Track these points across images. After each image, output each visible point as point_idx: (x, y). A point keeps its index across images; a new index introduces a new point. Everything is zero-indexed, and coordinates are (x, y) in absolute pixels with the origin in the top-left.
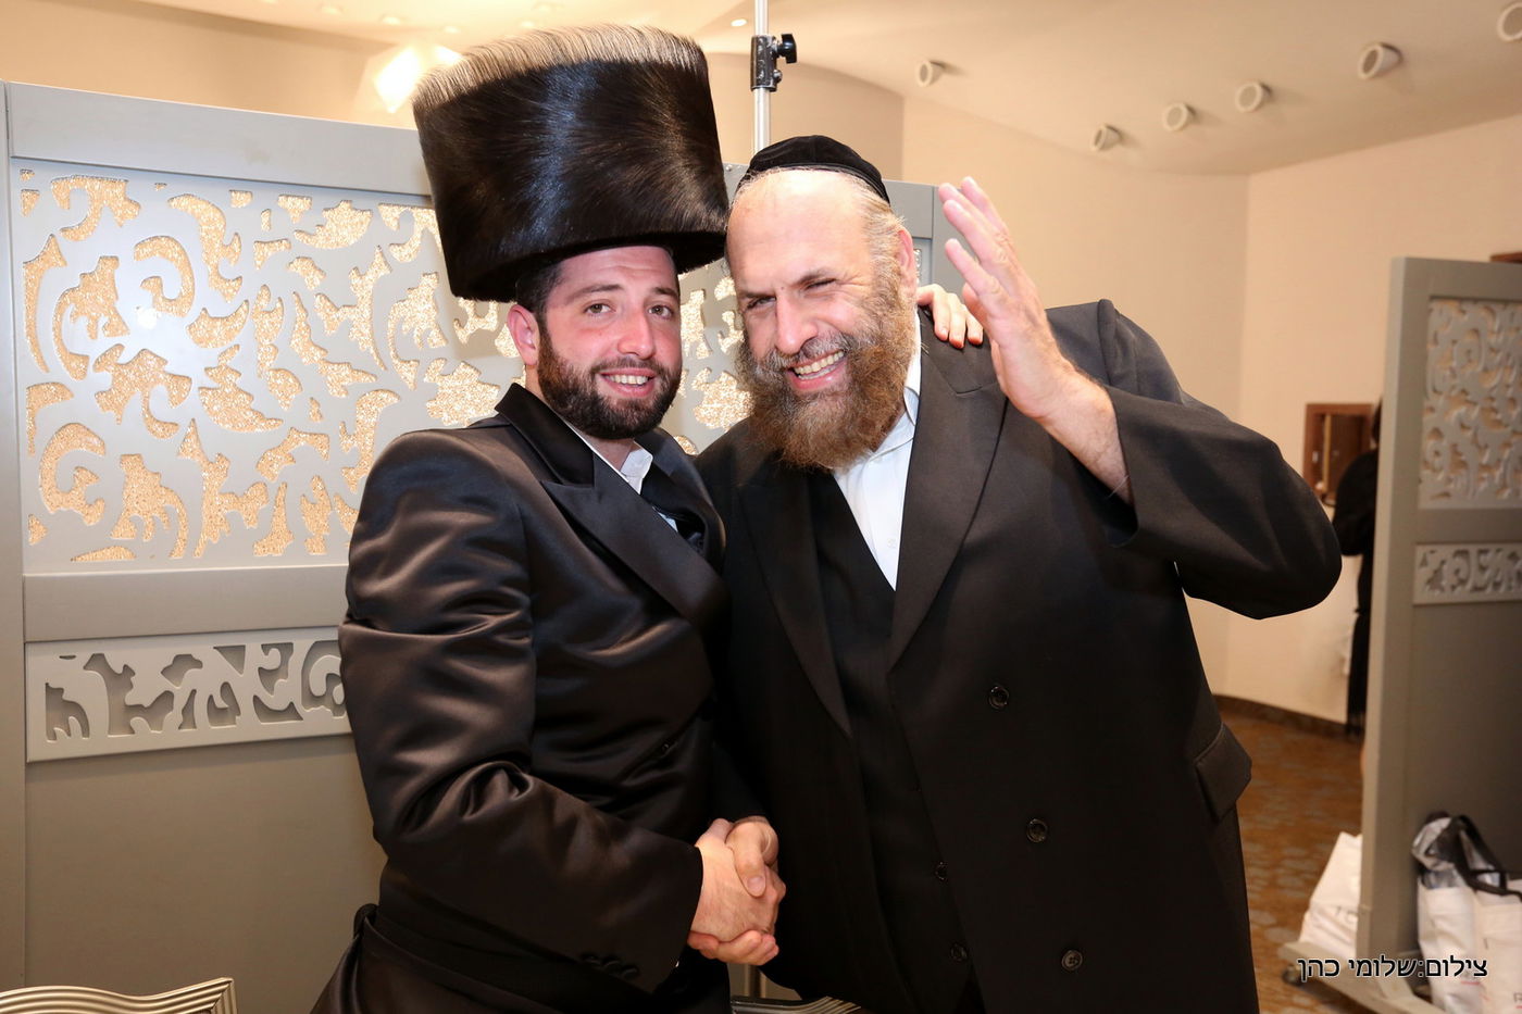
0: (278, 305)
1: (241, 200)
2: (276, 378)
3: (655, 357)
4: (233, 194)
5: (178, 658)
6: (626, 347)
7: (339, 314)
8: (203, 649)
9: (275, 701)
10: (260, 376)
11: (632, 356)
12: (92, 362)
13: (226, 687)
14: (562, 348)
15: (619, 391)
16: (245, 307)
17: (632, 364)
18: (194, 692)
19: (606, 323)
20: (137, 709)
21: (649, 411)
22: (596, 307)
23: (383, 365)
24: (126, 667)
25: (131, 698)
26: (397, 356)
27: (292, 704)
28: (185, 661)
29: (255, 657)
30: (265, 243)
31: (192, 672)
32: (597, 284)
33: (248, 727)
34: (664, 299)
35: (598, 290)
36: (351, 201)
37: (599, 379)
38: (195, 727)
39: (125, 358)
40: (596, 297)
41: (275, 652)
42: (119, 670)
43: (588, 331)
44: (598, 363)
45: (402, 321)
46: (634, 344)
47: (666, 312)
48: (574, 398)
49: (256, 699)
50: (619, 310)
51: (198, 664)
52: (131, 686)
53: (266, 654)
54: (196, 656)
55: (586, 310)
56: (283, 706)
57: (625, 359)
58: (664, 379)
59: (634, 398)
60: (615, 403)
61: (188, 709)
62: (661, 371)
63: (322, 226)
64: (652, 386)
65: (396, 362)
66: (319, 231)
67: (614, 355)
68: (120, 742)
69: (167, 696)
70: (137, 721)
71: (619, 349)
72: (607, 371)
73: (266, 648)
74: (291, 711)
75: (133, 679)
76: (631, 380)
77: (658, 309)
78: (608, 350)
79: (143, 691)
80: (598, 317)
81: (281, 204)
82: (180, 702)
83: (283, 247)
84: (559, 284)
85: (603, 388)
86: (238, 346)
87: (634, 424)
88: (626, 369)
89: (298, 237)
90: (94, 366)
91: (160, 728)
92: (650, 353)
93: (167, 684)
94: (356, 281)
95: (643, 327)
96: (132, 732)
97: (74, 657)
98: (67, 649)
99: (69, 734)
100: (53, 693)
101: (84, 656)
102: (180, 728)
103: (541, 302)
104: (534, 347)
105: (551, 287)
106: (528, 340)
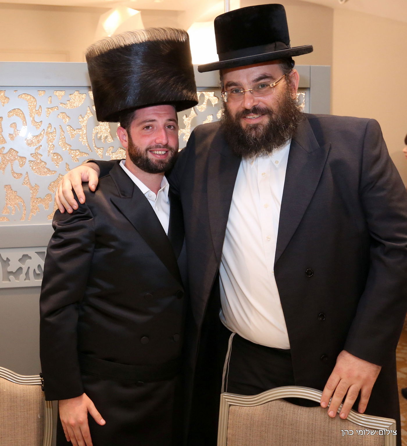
0: (55, 130)
1: (42, 94)
2: (54, 157)
3: (169, 144)
4: (39, 92)
5: (24, 256)
6: (158, 141)
7: (75, 132)
8: (31, 253)
10: (49, 156)
11: (160, 144)
13: (39, 266)
14: (136, 142)
15: (156, 157)
16: (43, 131)
17: (160, 147)
18: (29, 268)
19: (151, 133)
20: (11, 273)
21: (166, 163)
22: (148, 127)
23: (91, 150)
24: (7, 258)
25: (9, 269)
26: (96, 146)
28: (26, 257)
30: (50, 108)
31: (28, 261)
32: (147, 120)
34: (171, 123)
35: (148, 122)
36: (79, 91)
37: (149, 153)
38: (30, 280)
39: (4, 151)
40: (147, 124)
42: (5, 260)
43: (144, 136)
44: (148, 147)
45: (97, 133)
46: (160, 140)
47: (172, 127)
48: (140, 159)
50: (155, 128)
51: (30, 258)
52: (9, 265)
54: (29, 255)
55: (144, 129)
57: (158, 145)
58: (172, 151)
59: (161, 159)
60: (155, 161)
61: (27, 273)
62: (171, 149)
64: (167, 154)
65: (96, 148)
66: (68, 102)
67: (154, 144)
68: (6, 284)
69: (21, 269)
70: (11, 277)
71: (155, 142)
72: (151, 150)
75: (9, 263)
76: (160, 152)
77: (169, 127)
78: (151, 143)
79: (13, 267)
80: (149, 131)
81: (55, 94)
82: (25, 271)
83: (56, 109)
84: (134, 119)
85: (150, 156)
86: (41, 146)
87: (161, 168)
88: (158, 149)
89: (61, 105)
91: (18, 280)
92: (166, 143)
94: (81, 119)
95: (163, 133)
96: (10, 281)
102: (25, 280)
103: (129, 126)
104: (126, 141)
105: (132, 121)
106: (124, 139)
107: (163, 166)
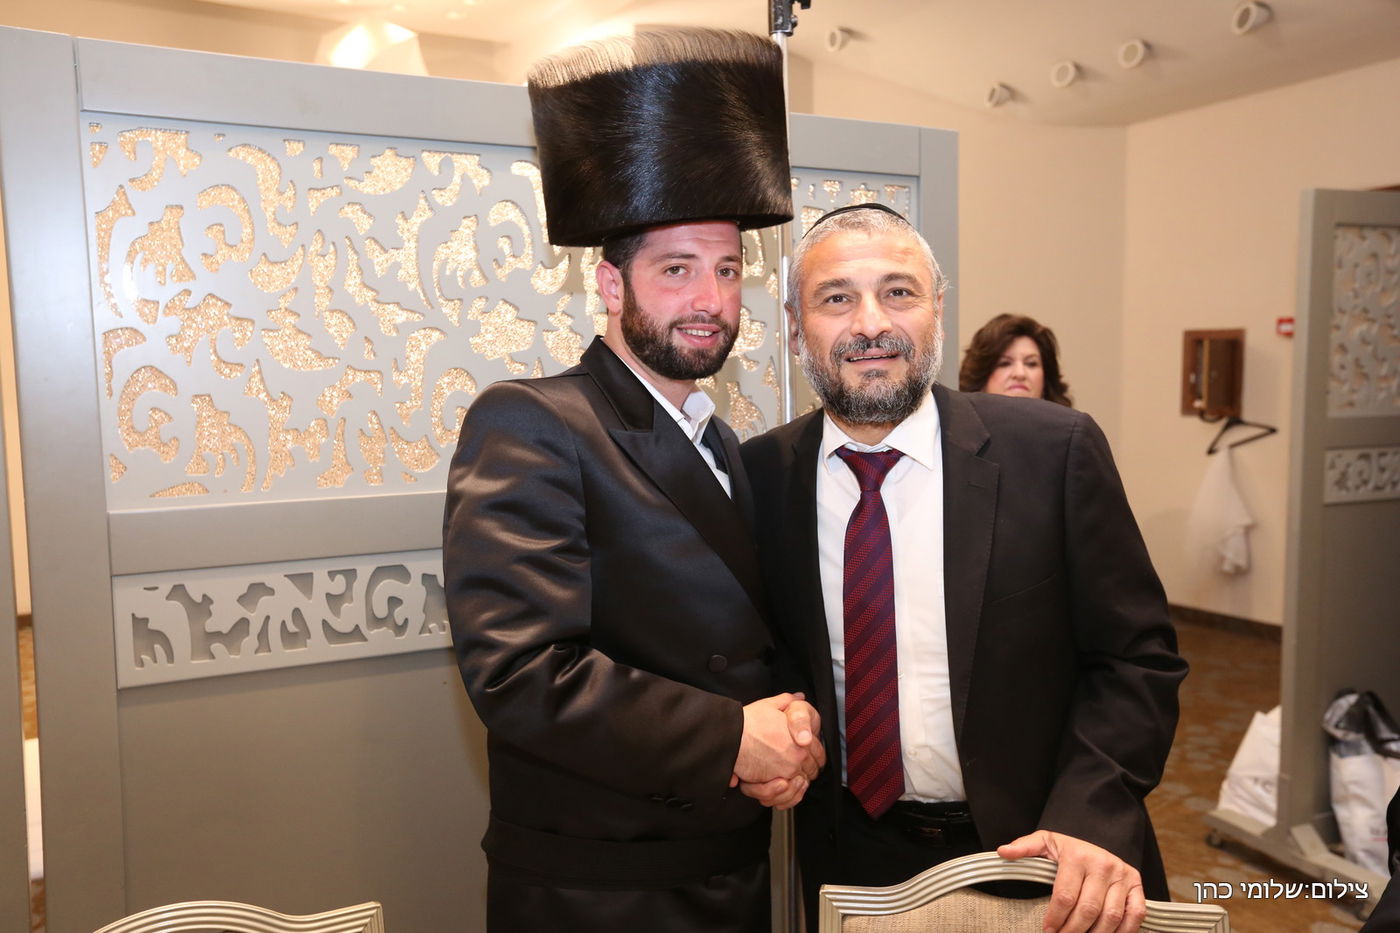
0: (332, 249)
1: (295, 148)
2: (332, 319)
3: (722, 315)
4: (287, 143)
5: (252, 586)
6: (699, 306)
7: (387, 256)
8: (274, 578)
9: (342, 624)
10: (317, 317)
11: (703, 314)
12: (161, 307)
13: (297, 613)
14: (646, 302)
15: (690, 341)
16: (301, 251)
17: (704, 321)
18: (268, 618)
19: (683, 284)
20: (217, 636)
21: (712, 359)
22: (675, 269)
23: (430, 304)
24: (204, 596)
25: (211, 625)
26: (442, 295)
27: (357, 626)
28: (258, 590)
29: (323, 584)
30: (317, 189)
31: (264, 600)
32: (675, 253)
33: (318, 650)
34: (731, 264)
35: (676, 257)
36: (395, 148)
37: (675, 332)
38: (270, 651)
39: (190, 302)
40: (674, 262)
41: (340, 578)
42: (199, 599)
43: (666, 290)
44: (676, 319)
45: (445, 262)
46: (705, 303)
48: (651, 346)
49: (325, 622)
50: (693, 273)
51: (271, 592)
52: (210, 614)
53: (333, 580)
54: (268, 584)
55: (666, 271)
56: (349, 628)
57: (697, 317)
58: (726, 334)
59: (701, 348)
60: (686, 352)
61: (263, 634)
62: (725, 327)
63: (370, 173)
64: (717, 339)
65: (441, 300)
66: (366, 176)
67: (689, 312)
68: (201, 667)
70: (217, 647)
71: (693, 306)
72: (683, 326)
73: (332, 574)
74: (356, 634)
75: (211, 607)
76: (701, 333)
77: (725, 273)
78: (683, 308)
80: (676, 278)
81: (331, 153)
82: (255, 628)
83: (335, 194)
84: (643, 247)
85: (678, 340)
86: (295, 289)
87: (700, 368)
88: (698, 325)
89: (348, 183)
90: (164, 312)
91: (238, 652)
92: (718, 311)
93: (241, 611)
95: (713, 288)
96: (213, 657)
97: (157, 588)
98: (150, 581)
99: (155, 661)
100: (139, 623)
101: (166, 587)
102: (256, 652)
103: (627, 261)
104: (618, 298)
106: (613, 291)
107: (704, 365)
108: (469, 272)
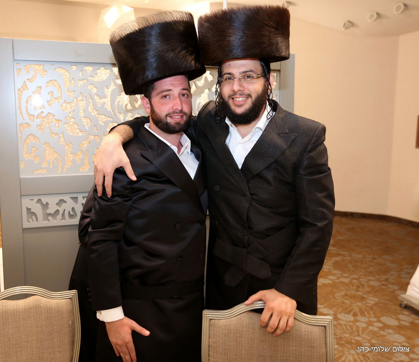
0: (85, 98)
1: (74, 68)
2: (85, 120)
3: (183, 110)
4: (72, 66)
5: (60, 200)
6: (174, 108)
7: (102, 100)
8: (67, 198)
10: (80, 119)
11: (176, 110)
12: (35, 117)
13: (73, 209)
14: (157, 109)
15: (174, 120)
16: (76, 99)
17: (177, 113)
18: (65, 210)
19: (168, 101)
20: (50, 215)
22: (165, 96)
23: (115, 115)
24: (47, 203)
25: (49, 211)
26: (118, 112)
28: (62, 201)
29: (81, 200)
30: (81, 80)
31: (64, 204)
32: (165, 90)
34: (185, 92)
35: (165, 91)
36: (104, 67)
37: (168, 118)
38: (65, 220)
39: (44, 115)
40: (165, 93)
42: (45, 203)
44: (167, 113)
45: (119, 102)
46: (177, 107)
47: (186, 96)
50: (172, 97)
51: (66, 202)
52: (48, 208)
54: (65, 200)
55: (162, 98)
57: (174, 112)
58: (186, 116)
60: (173, 123)
61: (63, 215)
62: (185, 114)
63: (97, 75)
64: (183, 118)
65: (118, 114)
66: (95, 76)
67: (171, 111)
68: (46, 224)
69: (57, 211)
70: (50, 218)
75: (49, 206)
77: (183, 95)
78: (169, 109)
79: (51, 210)
80: (166, 99)
81: (85, 69)
82: (61, 212)
83: (86, 81)
84: (154, 90)
85: (169, 120)
86: (74, 111)
88: (175, 114)
89: (90, 78)
90: (36, 118)
91: (56, 220)
92: (181, 109)
93: (57, 208)
94: (106, 90)
95: (178, 101)
96: (49, 221)
97: (33, 200)
98: (32, 198)
99: (33, 221)
100: (28, 210)
101: (36, 199)
102: (61, 220)
103: (150, 95)
104: (149, 108)
105: (152, 91)
106: (147, 106)
108: (127, 105)
